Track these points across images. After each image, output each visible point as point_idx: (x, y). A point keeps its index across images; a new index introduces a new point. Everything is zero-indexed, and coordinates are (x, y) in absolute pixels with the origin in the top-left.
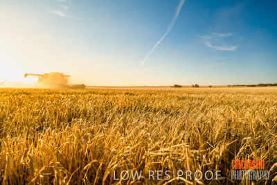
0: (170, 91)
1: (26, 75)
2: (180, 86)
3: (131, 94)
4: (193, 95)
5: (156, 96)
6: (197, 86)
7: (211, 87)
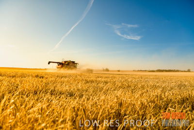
1: (49, 63)
3: (40, 77)
4: (100, 79)
6: (107, 70)
7: (119, 71)
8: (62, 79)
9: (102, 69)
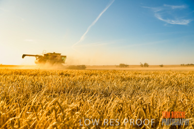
0: (114, 72)
1: (24, 56)
2: (127, 66)
3: (66, 75)
5: (96, 77)
6: (146, 65)
7: (162, 66)
8: (92, 77)
9: (140, 64)
